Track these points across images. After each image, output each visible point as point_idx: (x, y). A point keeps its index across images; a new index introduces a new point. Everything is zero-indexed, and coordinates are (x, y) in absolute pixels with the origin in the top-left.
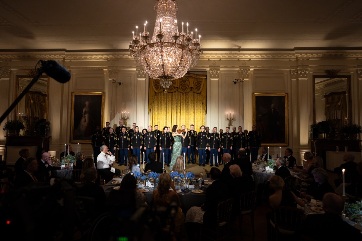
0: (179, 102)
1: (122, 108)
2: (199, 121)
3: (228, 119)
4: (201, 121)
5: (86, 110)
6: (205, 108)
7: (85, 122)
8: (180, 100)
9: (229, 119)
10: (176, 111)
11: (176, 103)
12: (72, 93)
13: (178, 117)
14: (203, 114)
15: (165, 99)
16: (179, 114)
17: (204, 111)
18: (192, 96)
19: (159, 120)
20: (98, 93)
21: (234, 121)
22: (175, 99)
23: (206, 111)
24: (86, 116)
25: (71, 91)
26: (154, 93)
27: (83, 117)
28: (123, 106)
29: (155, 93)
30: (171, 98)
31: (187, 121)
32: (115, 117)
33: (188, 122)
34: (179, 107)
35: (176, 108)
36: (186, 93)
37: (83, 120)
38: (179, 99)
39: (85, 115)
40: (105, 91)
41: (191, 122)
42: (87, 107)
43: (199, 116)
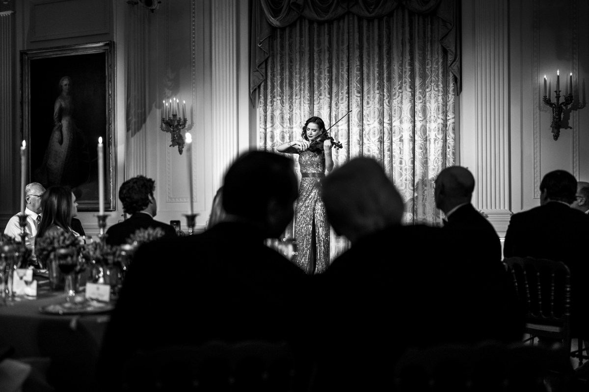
0: (357, 53)
1: (167, 91)
2: (432, 118)
3: (547, 101)
4: (441, 116)
5: (63, 105)
6: (455, 67)
7: (61, 142)
8: (361, 48)
9: (554, 100)
10: (346, 88)
11: (346, 60)
12: (23, 53)
13: (355, 110)
14: (445, 93)
15: (307, 49)
16: (355, 98)
17: (451, 78)
18: (403, 26)
19: (287, 124)
20: (95, 47)
21: (575, 108)
22: (343, 45)
23: (458, 77)
24: (65, 123)
25: (19, 47)
26: (266, 32)
27: (56, 127)
28: (169, 83)
29: (273, 29)
30: (327, 44)
31: (386, 120)
32: (144, 121)
33: (391, 124)
34: (355, 72)
35: (346, 76)
36: (380, 19)
37: (56, 135)
38: (357, 42)
39: (60, 121)
40: (115, 40)
41: (401, 122)
42: (64, 94)
43: (433, 101)
